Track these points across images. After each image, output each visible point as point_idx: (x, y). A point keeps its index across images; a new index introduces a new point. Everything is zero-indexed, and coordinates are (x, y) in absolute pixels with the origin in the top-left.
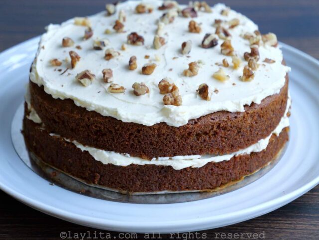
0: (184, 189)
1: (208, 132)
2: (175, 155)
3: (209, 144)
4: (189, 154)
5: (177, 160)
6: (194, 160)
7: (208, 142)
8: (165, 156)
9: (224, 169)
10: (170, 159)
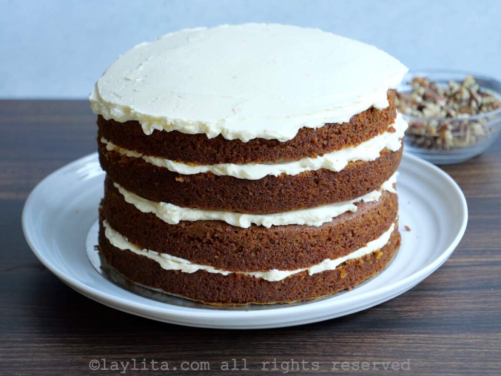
0: (176, 293)
1: (201, 238)
2: (164, 252)
3: (200, 252)
4: (178, 256)
5: (164, 258)
6: (181, 264)
7: (199, 249)
8: (154, 250)
9: (220, 283)
10: (159, 255)
